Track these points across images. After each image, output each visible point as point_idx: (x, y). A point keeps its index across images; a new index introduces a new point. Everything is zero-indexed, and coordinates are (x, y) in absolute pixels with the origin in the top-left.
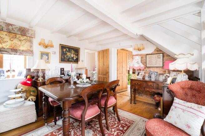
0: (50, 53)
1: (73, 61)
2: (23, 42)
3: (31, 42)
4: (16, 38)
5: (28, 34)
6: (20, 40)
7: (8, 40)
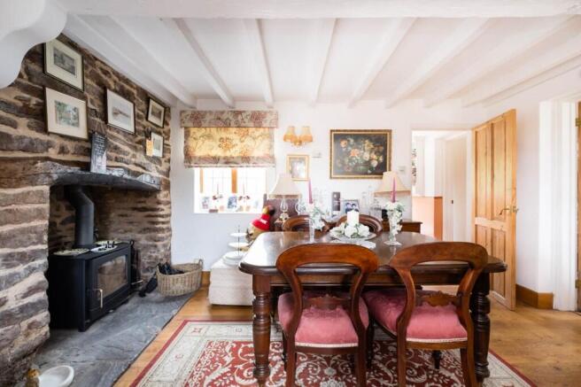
0: (308, 156)
1: (369, 172)
2: (258, 141)
3: (271, 137)
4: (248, 134)
5: (266, 121)
6: (254, 139)
7: (237, 142)
